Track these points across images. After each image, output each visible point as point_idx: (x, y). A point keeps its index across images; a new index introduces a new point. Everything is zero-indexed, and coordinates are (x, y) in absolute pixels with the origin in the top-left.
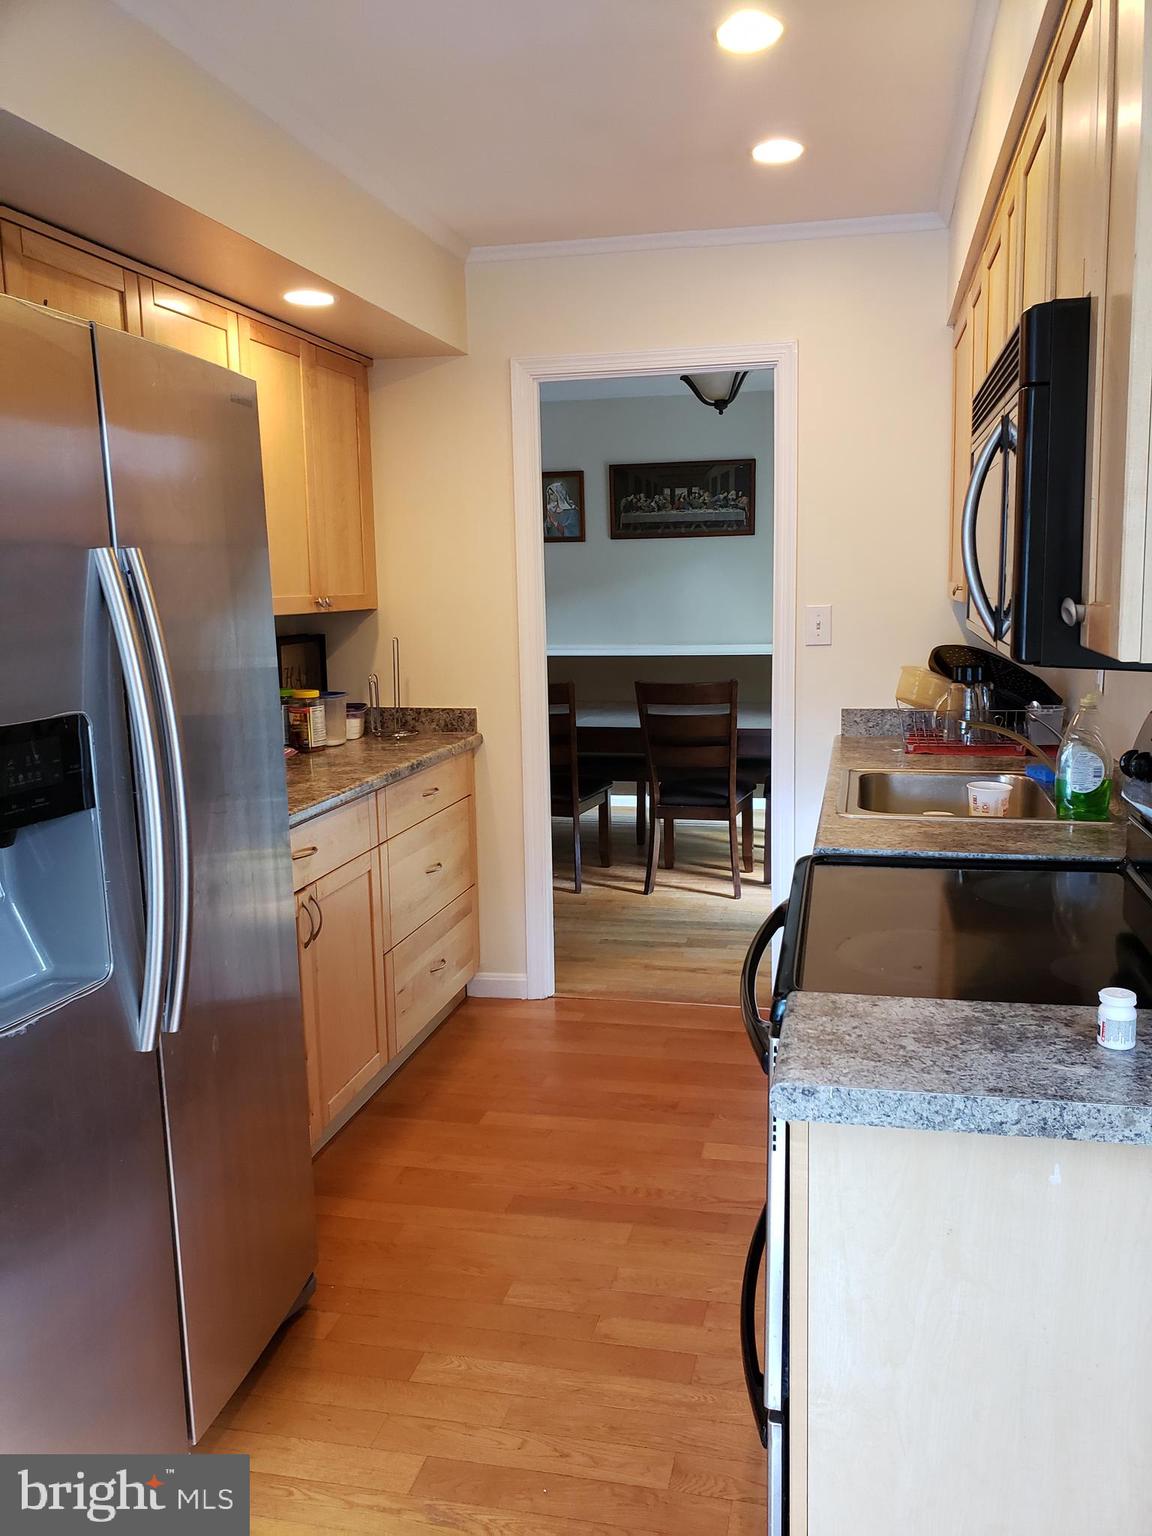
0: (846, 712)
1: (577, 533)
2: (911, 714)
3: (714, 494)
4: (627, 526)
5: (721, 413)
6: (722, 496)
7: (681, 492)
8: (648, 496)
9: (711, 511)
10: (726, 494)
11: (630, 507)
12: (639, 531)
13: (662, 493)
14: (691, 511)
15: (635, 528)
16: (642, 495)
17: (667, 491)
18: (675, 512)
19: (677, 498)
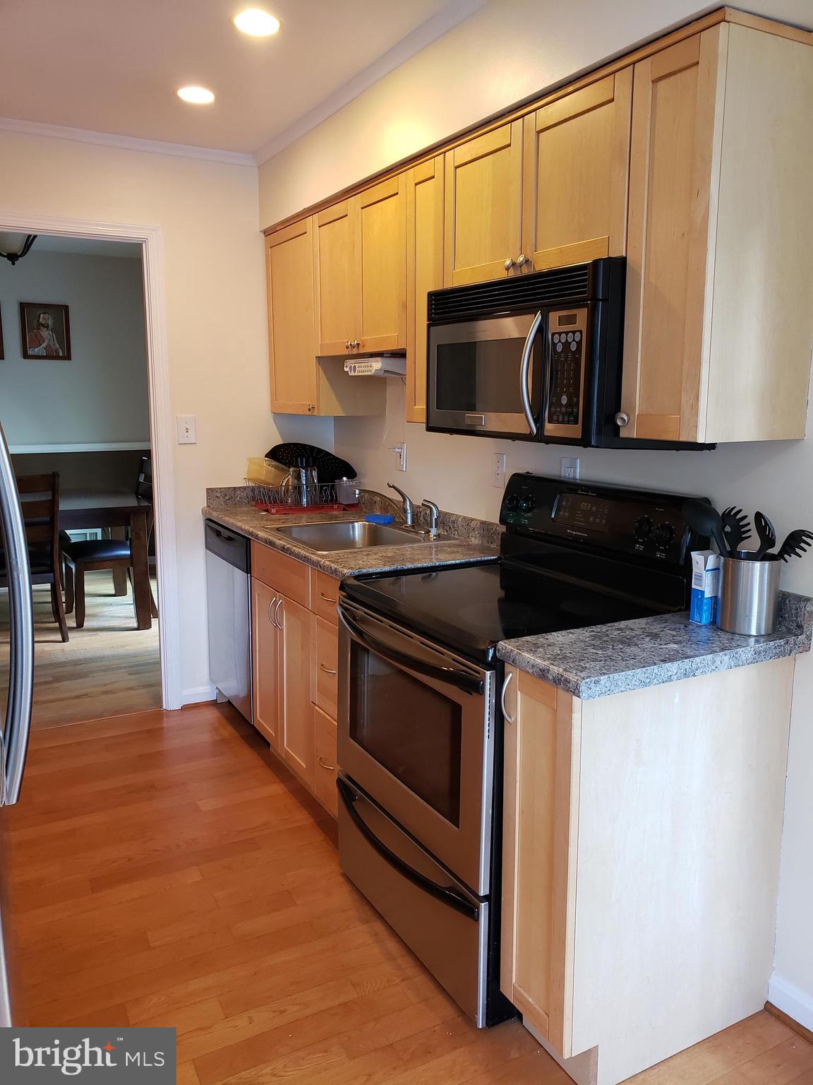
0: (210, 491)
2: (253, 489)
5: (14, 263)
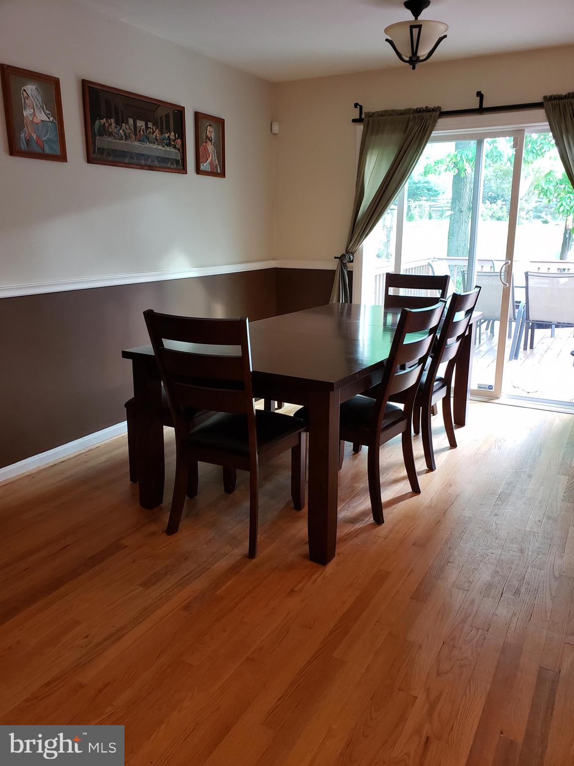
1: (58, 152)
3: (162, 133)
4: (101, 151)
5: (414, 68)
6: (167, 135)
7: (141, 124)
8: (118, 123)
9: (160, 147)
10: (169, 134)
11: (103, 131)
12: (111, 158)
13: (127, 123)
14: (148, 145)
15: (108, 155)
16: (113, 120)
17: (131, 121)
18: (137, 143)
19: (138, 130)
